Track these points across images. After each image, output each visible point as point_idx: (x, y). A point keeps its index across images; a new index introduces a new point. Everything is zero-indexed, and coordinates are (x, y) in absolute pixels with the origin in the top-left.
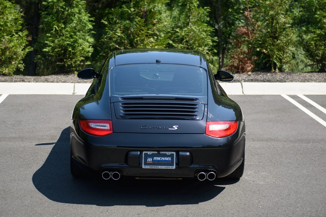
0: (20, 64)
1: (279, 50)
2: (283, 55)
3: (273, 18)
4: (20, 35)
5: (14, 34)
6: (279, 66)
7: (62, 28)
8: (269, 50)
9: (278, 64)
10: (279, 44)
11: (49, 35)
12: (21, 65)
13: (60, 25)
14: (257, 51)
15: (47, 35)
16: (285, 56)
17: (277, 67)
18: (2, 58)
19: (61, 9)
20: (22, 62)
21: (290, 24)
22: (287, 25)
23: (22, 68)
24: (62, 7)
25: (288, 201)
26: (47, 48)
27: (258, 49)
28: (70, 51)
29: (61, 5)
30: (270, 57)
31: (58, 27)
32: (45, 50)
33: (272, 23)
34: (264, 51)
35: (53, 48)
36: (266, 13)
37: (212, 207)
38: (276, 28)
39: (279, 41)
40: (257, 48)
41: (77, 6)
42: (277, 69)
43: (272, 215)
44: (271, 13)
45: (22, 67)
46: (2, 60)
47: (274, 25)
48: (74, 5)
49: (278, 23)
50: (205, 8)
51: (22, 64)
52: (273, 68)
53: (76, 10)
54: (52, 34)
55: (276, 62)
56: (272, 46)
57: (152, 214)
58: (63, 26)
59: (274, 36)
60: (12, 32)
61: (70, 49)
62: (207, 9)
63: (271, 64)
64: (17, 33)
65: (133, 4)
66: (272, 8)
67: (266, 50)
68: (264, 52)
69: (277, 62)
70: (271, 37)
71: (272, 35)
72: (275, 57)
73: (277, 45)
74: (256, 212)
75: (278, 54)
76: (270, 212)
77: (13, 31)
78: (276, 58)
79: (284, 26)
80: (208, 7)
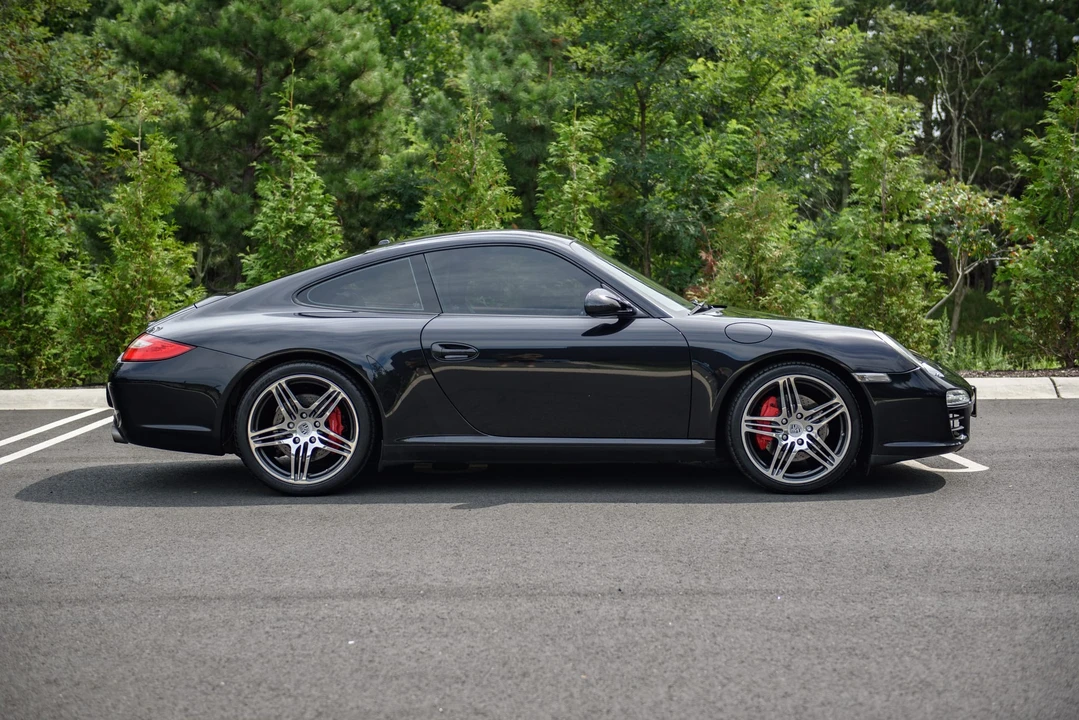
3: (752, 249)
4: (187, 296)
5: (175, 294)
10: (768, 305)
19: (284, 246)
22: (786, 265)
24: (286, 240)
29: (283, 235)
38: (761, 269)
41: (321, 238)
48: (315, 237)
49: (763, 259)
50: (607, 237)
53: (320, 247)
59: (756, 288)
60: (169, 289)
62: (610, 239)
64: (180, 293)
66: (750, 227)
71: (752, 286)
79: (778, 265)
80: (614, 236)
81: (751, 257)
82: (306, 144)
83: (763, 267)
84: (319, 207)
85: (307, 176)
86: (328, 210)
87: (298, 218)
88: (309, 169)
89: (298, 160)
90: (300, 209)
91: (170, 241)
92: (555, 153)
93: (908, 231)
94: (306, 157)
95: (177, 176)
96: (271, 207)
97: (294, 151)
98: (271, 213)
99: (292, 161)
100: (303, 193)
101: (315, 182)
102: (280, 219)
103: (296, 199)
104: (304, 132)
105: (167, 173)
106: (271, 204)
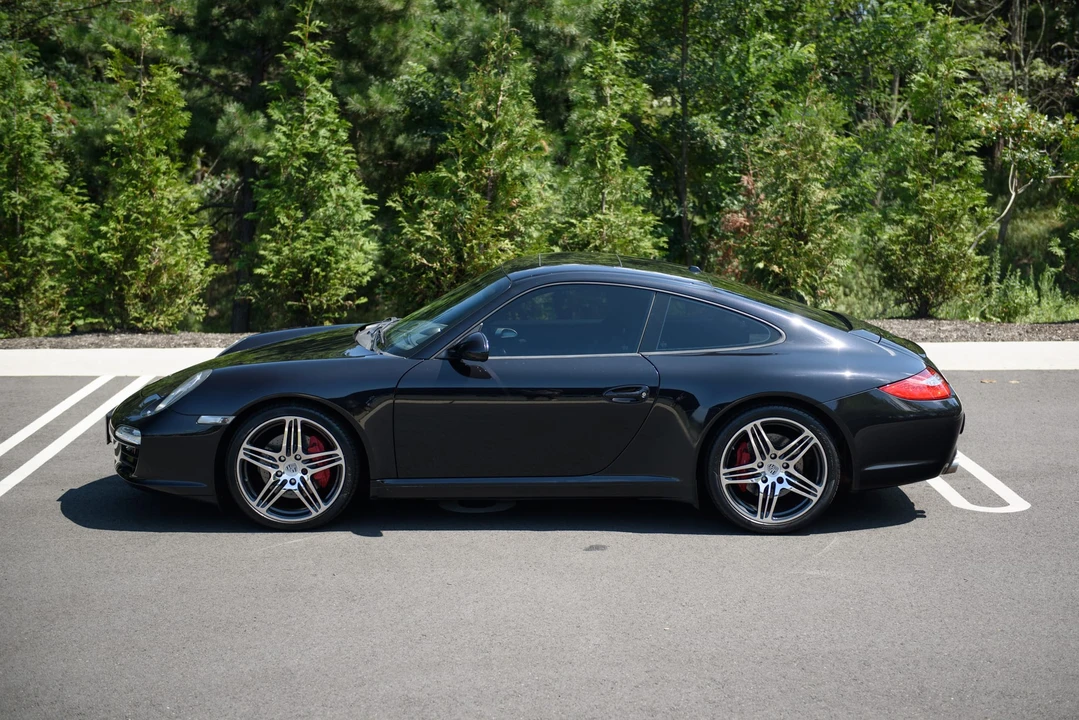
0: (196, 304)
1: (811, 265)
2: (821, 279)
3: (795, 190)
4: (193, 236)
5: (182, 233)
7: (298, 221)
8: (785, 266)
10: (810, 251)
11: (269, 237)
12: (198, 306)
13: (292, 213)
14: (758, 268)
15: (264, 236)
16: (824, 279)
18: (152, 291)
19: (297, 175)
20: (201, 301)
21: (836, 203)
22: (831, 207)
23: (201, 314)
24: (299, 170)
25: (737, 614)
26: (266, 267)
27: (761, 265)
28: (317, 274)
29: (296, 164)
30: (788, 284)
31: (289, 217)
32: (258, 271)
33: (794, 201)
34: (776, 268)
35: (279, 267)
36: (780, 178)
37: (553, 630)
38: (804, 213)
39: (810, 245)
40: (759, 261)
41: (336, 167)
43: (687, 647)
44: (792, 176)
45: (201, 311)
46: (152, 295)
47: (797, 205)
48: (329, 165)
49: (807, 201)
50: (641, 168)
51: (201, 305)
53: (335, 177)
54: (273, 234)
55: (803, 294)
56: (792, 257)
57: (406, 648)
58: (300, 214)
59: (797, 232)
60: (175, 229)
61: (317, 270)
62: (644, 170)
64: (188, 232)
65: (464, 162)
66: (795, 166)
67: (780, 266)
68: (773, 271)
69: (806, 295)
70: (790, 234)
71: (794, 229)
72: (800, 281)
73: (805, 254)
74: (654, 642)
75: (808, 275)
76: (687, 639)
77: (178, 227)
78: (803, 285)
79: (821, 208)
80: (647, 167)
81: (793, 198)
82: (322, 64)
83: (807, 210)
84: (334, 132)
85: (321, 94)
86: (343, 135)
87: (311, 145)
88: (324, 90)
89: (312, 80)
90: (314, 134)
92: (589, 74)
93: (961, 163)
94: (321, 78)
95: (184, 109)
96: (284, 133)
97: (308, 71)
98: (284, 139)
99: (306, 83)
100: (317, 116)
101: (330, 104)
102: (293, 145)
103: (309, 122)
104: (318, 49)
105: (171, 107)
106: (284, 129)
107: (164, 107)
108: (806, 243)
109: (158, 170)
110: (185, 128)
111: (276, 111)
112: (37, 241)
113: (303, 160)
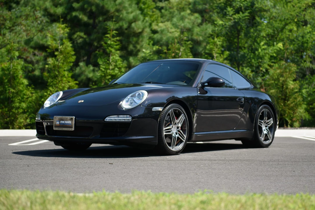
1: (289, 109)
2: (293, 115)
3: (283, 84)
6: (290, 123)
9: (289, 122)
10: (289, 104)
17: (289, 124)
21: (297, 89)
30: (282, 116)
39: (289, 102)
42: (289, 126)
44: (282, 79)
47: (284, 89)
49: (287, 88)
52: (285, 125)
55: (287, 119)
56: (283, 106)
63: (283, 121)
66: (282, 76)
69: (289, 119)
70: (282, 99)
71: (283, 97)
72: (286, 115)
79: (292, 90)
81: (283, 87)
82: (116, 45)
83: (287, 91)
84: (120, 68)
85: (116, 56)
86: (123, 69)
87: (113, 72)
89: (113, 50)
90: (113, 69)
91: (70, 79)
92: (209, 49)
94: (116, 50)
95: (73, 55)
96: (103, 68)
97: (112, 47)
98: (103, 70)
99: (111, 51)
100: (114, 64)
101: (118, 60)
102: (107, 72)
103: (112, 65)
104: (116, 41)
105: (69, 54)
106: (103, 67)
107: (67, 54)
108: (288, 101)
109: (64, 75)
110: (73, 62)
111: (101, 61)
112: (18, 104)
113: (110, 77)
